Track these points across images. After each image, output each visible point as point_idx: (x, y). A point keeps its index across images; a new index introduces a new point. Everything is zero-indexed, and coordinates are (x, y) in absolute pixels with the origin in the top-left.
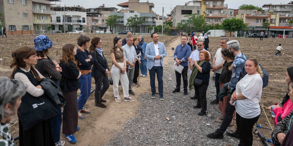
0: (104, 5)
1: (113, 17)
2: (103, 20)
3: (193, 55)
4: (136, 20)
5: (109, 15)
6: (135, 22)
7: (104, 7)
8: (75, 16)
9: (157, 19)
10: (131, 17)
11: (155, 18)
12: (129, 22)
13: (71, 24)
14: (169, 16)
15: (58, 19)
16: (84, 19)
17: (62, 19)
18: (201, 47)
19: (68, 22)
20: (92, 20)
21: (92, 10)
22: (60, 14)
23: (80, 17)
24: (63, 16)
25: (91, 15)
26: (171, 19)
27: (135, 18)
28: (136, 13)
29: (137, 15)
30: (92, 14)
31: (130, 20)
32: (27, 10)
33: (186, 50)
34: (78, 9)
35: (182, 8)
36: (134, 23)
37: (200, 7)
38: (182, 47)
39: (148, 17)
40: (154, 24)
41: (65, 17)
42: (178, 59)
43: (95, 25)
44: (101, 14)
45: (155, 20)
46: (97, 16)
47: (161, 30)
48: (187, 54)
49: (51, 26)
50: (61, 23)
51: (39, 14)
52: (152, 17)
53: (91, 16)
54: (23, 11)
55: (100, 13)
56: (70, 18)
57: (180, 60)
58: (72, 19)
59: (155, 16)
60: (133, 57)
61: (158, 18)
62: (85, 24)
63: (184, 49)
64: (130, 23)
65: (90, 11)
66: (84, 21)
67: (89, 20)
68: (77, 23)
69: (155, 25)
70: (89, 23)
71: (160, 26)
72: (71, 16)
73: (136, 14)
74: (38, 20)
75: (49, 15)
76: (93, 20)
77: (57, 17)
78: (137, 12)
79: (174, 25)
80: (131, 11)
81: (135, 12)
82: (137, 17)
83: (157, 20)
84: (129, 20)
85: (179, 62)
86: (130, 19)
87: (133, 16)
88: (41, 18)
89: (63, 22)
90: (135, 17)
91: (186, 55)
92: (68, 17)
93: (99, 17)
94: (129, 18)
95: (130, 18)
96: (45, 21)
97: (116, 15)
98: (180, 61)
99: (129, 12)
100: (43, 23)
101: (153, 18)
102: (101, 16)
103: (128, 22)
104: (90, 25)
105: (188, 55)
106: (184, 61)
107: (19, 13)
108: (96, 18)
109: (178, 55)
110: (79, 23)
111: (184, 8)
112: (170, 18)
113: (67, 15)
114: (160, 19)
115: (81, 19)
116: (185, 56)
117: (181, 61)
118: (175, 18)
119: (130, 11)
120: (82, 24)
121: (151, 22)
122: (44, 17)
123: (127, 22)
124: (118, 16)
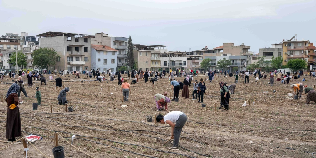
0: (207, 47)
4: (224, 62)
7: (206, 49)
8: (178, 60)
13: (175, 66)
15: (165, 63)
16: (185, 62)
17: (168, 63)
19: (172, 65)
20: (192, 62)
21: (195, 53)
22: (167, 59)
23: (181, 61)
24: (169, 60)
29: (227, 58)
32: (148, 59)
34: (180, 54)
35: (263, 51)
36: (222, 65)
37: (281, 49)
39: (236, 60)
41: (170, 61)
43: (195, 67)
49: (160, 68)
50: (167, 66)
51: (154, 60)
53: (191, 59)
54: (146, 60)
56: (174, 62)
58: (175, 63)
62: (186, 66)
64: (219, 65)
65: (192, 54)
66: (185, 64)
67: (190, 63)
68: (179, 66)
70: (190, 66)
72: (175, 61)
74: (153, 65)
75: (160, 61)
76: (194, 63)
77: (164, 62)
80: (224, 54)
81: (228, 55)
88: (155, 64)
89: (169, 65)
92: (172, 62)
93: (199, 60)
94: (219, 61)
96: (157, 65)
97: (208, 59)
99: (222, 55)
100: (155, 66)
104: (190, 67)
107: (144, 61)
108: (196, 61)
110: (180, 66)
111: (265, 51)
113: (172, 59)
115: (183, 63)
120: (183, 66)
121: (239, 63)
122: (156, 62)
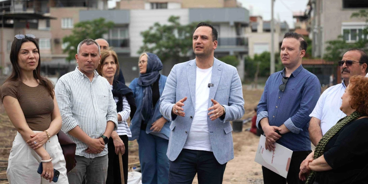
1: (88, 26)
2: (56, 42)
3: (323, 103)
4: (174, 36)
5: (78, 21)
6: (171, 43)
9: (254, 31)
10: (157, 24)
11: (245, 25)
12: (150, 41)
14: (303, 18)
18: (350, 68)
25: (12, 22)
26: (309, 30)
27: (168, 29)
28: (173, 9)
29: (178, 18)
30: (18, 17)
31: (154, 36)
33: (300, 89)
36: (166, 48)
38: (286, 78)
40: (242, 49)
42: (270, 125)
44: (48, 19)
45: (247, 34)
46: (36, 26)
47: (268, 69)
48: (305, 103)
52: (232, 24)
53: (11, 26)
55: (46, 15)
57: (276, 127)
59: (246, 20)
60: (102, 116)
61: (260, 28)
63: (294, 87)
64: (151, 46)
65: (8, 10)
69: (246, 53)
71: (265, 57)
73: (176, 14)
78: (177, 6)
79: (317, 48)
80: (157, 3)
81: (170, 6)
82: (178, 24)
83: (254, 34)
84: (148, 37)
85: (273, 132)
86: (153, 32)
87: (165, 22)
90: (169, 24)
91: (299, 107)
93: (42, 30)
94: (147, 29)
95: (151, 28)
97: (102, 20)
98: (277, 131)
99: (148, 6)
101: (239, 26)
102: (48, 25)
103: (146, 42)
105: (305, 107)
106: (291, 129)
109: (272, 109)
112: (303, 25)
114: (267, 31)
116: (297, 110)
117: (282, 129)
118: (319, 25)
119: (152, 4)
121: (228, 41)
123: (142, 44)
124: (107, 21)
